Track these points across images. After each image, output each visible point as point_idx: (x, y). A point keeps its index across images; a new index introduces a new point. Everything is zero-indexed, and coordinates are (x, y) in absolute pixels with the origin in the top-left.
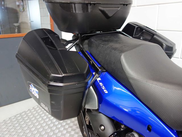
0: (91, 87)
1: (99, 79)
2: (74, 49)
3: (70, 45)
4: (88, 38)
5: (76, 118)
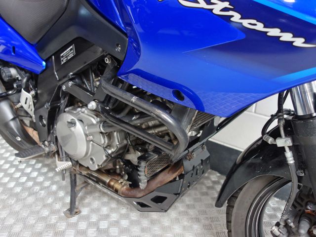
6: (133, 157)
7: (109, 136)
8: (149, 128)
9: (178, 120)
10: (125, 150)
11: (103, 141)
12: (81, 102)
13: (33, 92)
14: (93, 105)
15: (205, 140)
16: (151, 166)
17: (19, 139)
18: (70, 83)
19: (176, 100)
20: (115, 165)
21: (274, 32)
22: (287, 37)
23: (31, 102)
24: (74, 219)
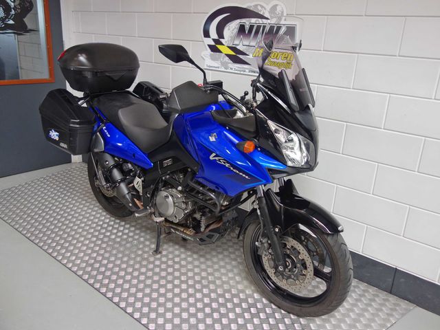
0: (98, 133)
1: (105, 128)
2: (85, 105)
3: (81, 101)
4: (97, 96)
5: (81, 156)
6: (197, 216)
7: (186, 203)
8: (206, 200)
9: (217, 197)
10: (193, 212)
11: (184, 206)
12: (170, 184)
13: (142, 179)
14: (180, 188)
15: (234, 207)
16: (208, 219)
17: (131, 205)
18: (168, 177)
19: (216, 189)
20: (187, 222)
21: (241, 174)
22: (244, 175)
23: (141, 183)
24: (159, 256)
